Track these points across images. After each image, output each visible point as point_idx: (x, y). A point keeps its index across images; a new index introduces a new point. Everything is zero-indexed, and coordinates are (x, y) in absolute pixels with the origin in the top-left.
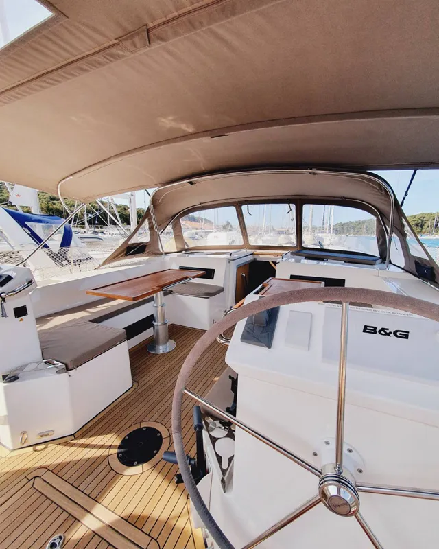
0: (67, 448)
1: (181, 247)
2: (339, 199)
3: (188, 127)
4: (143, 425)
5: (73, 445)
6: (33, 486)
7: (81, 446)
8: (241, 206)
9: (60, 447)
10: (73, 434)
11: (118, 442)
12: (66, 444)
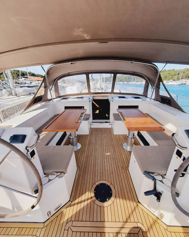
0: (72, 207)
1: (57, 95)
2: (132, 72)
3: (87, 36)
4: (97, 184)
5: (74, 205)
6: (73, 232)
7: (78, 203)
8: (89, 74)
9: (68, 208)
10: (69, 201)
11: (93, 195)
12: (70, 206)
